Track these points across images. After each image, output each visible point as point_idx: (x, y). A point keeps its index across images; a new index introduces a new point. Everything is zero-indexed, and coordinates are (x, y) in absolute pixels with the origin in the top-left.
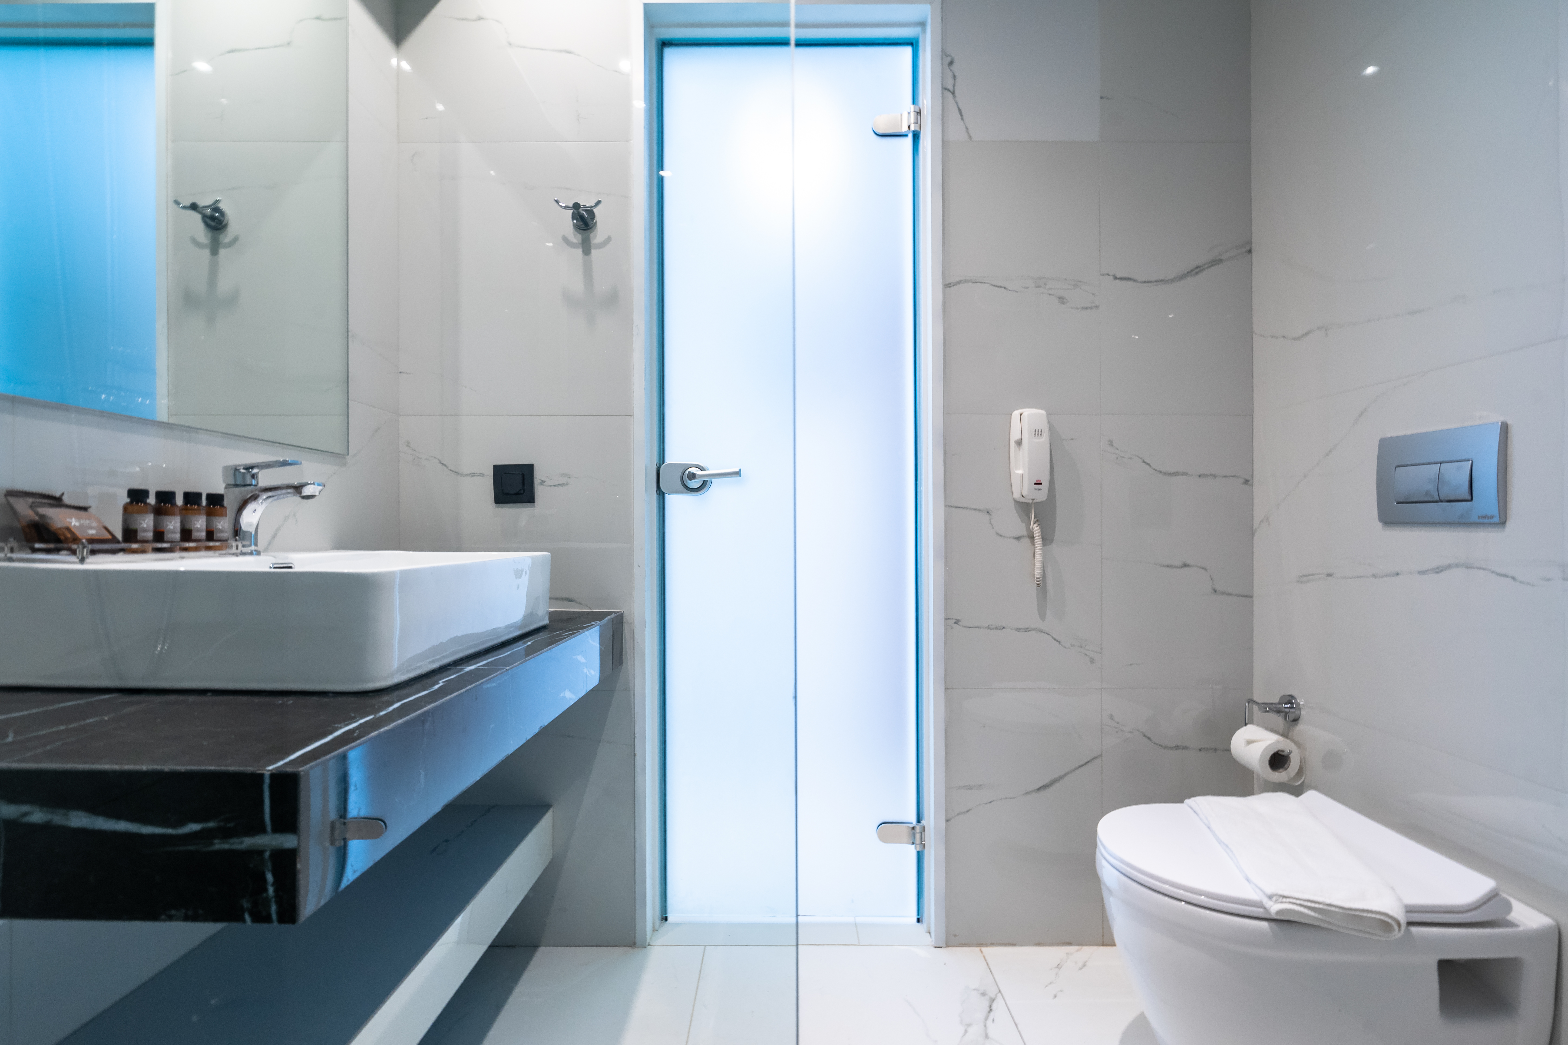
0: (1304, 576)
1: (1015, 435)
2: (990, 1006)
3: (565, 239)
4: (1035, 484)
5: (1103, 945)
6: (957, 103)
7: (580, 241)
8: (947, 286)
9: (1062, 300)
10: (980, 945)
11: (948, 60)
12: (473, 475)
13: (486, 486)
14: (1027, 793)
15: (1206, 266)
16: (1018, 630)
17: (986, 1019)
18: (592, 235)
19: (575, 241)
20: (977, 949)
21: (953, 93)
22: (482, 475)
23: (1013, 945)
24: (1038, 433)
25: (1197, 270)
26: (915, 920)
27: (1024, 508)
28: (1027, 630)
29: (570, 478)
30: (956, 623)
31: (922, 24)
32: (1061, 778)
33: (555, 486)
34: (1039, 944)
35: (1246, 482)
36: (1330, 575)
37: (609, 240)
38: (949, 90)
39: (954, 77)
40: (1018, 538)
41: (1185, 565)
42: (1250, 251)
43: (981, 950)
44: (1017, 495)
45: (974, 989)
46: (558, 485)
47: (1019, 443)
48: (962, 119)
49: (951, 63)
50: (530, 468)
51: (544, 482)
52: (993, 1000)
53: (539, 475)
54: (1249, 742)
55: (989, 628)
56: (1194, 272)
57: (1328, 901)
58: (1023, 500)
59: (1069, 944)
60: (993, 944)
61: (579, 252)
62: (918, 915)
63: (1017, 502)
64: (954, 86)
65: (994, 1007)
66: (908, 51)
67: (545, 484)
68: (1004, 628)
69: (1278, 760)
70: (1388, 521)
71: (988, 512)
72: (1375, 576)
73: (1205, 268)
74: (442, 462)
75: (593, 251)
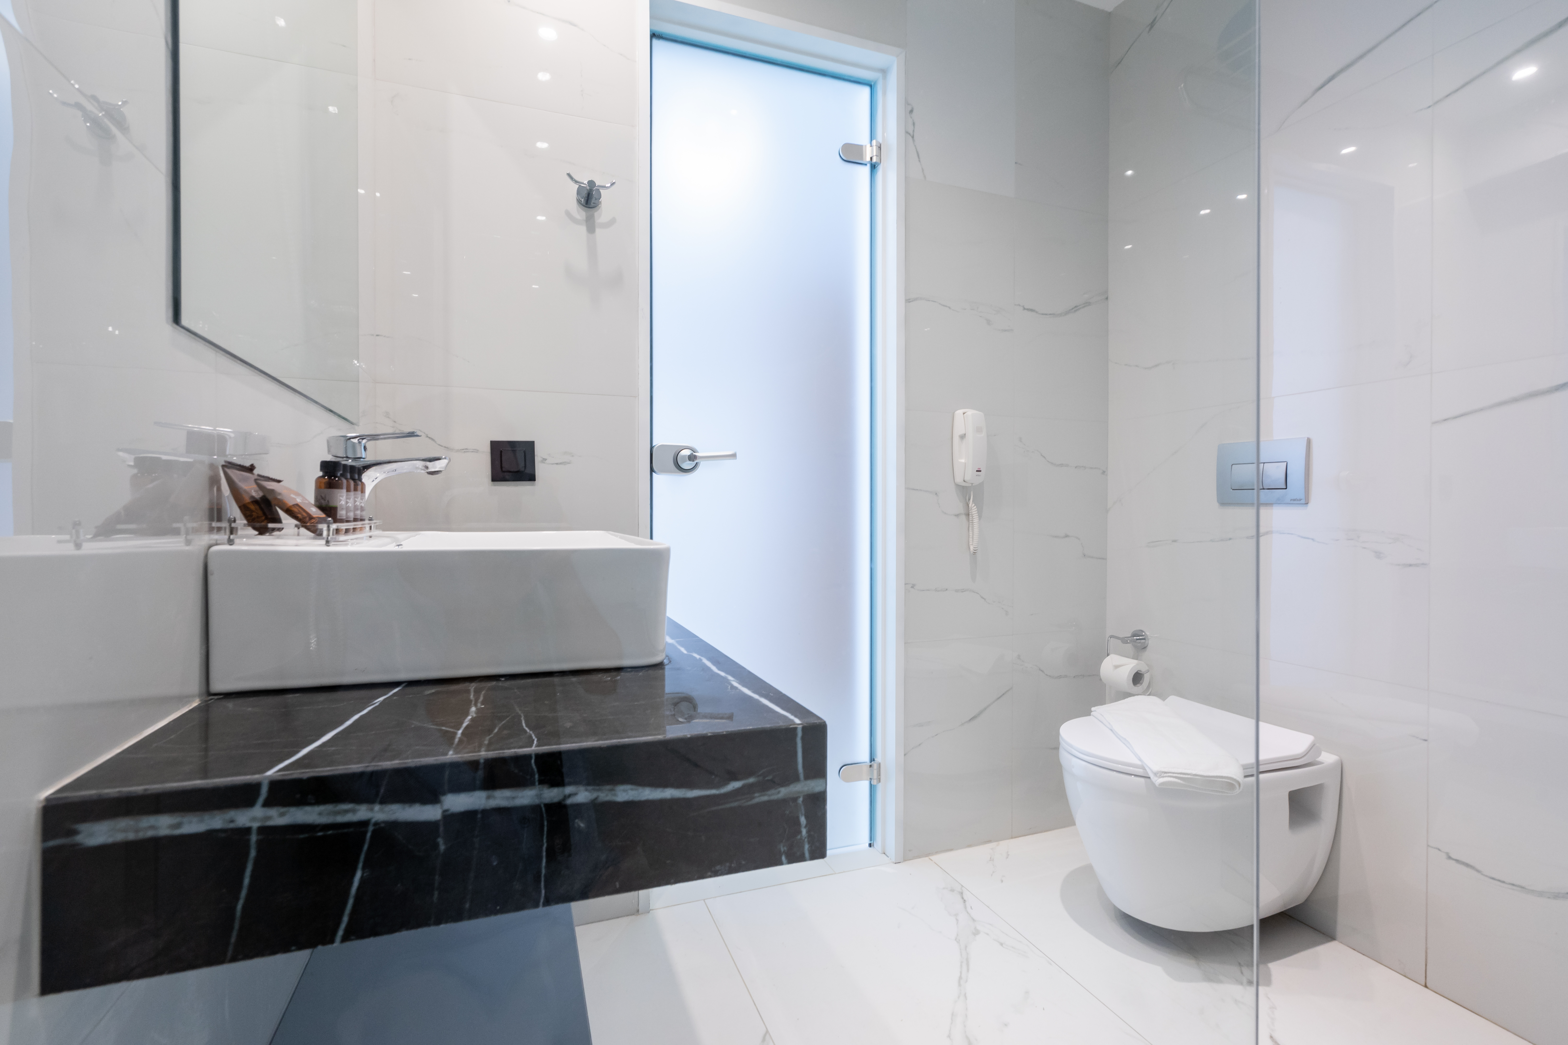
0: (1153, 542)
1: (959, 430)
2: (963, 898)
3: (568, 214)
4: (977, 471)
5: (1013, 838)
6: (915, 146)
7: (584, 218)
8: (908, 301)
9: (989, 322)
10: (927, 855)
11: (910, 108)
12: (465, 450)
13: (483, 463)
14: (963, 724)
15: (1081, 307)
16: (957, 591)
17: (965, 907)
18: (596, 214)
19: (578, 217)
20: (927, 858)
21: (913, 137)
22: (476, 451)
23: (952, 850)
24: (978, 430)
25: (1076, 309)
26: (867, 845)
27: (964, 491)
28: (963, 591)
29: (573, 456)
30: (912, 587)
31: (884, 72)
32: (985, 709)
33: (557, 464)
34: (970, 846)
35: (1104, 472)
36: (1175, 541)
37: (612, 222)
38: (909, 134)
39: (914, 124)
40: (957, 515)
41: (1067, 536)
42: (1107, 298)
43: (930, 859)
44: (959, 480)
45: (944, 888)
46: (561, 463)
47: (963, 437)
48: (919, 161)
49: (911, 111)
50: (531, 445)
51: (545, 460)
52: (962, 893)
53: (540, 453)
54: (1116, 667)
55: (936, 590)
56: (1074, 310)
57: (1194, 772)
58: (964, 484)
59: (990, 841)
60: (937, 853)
61: (583, 229)
62: (871, 840)
63: (957, 485)
64: (914, 131)
65: (965, 898)
66: (866, 90)
67: (547, 461)
68: (947, 590)
69: (1137, 678)
70: (1224, 502)
71: (936, 494)
72: (1212, 541)
73: (1080, 308)
74: (429, 436)
75: (598, 230)
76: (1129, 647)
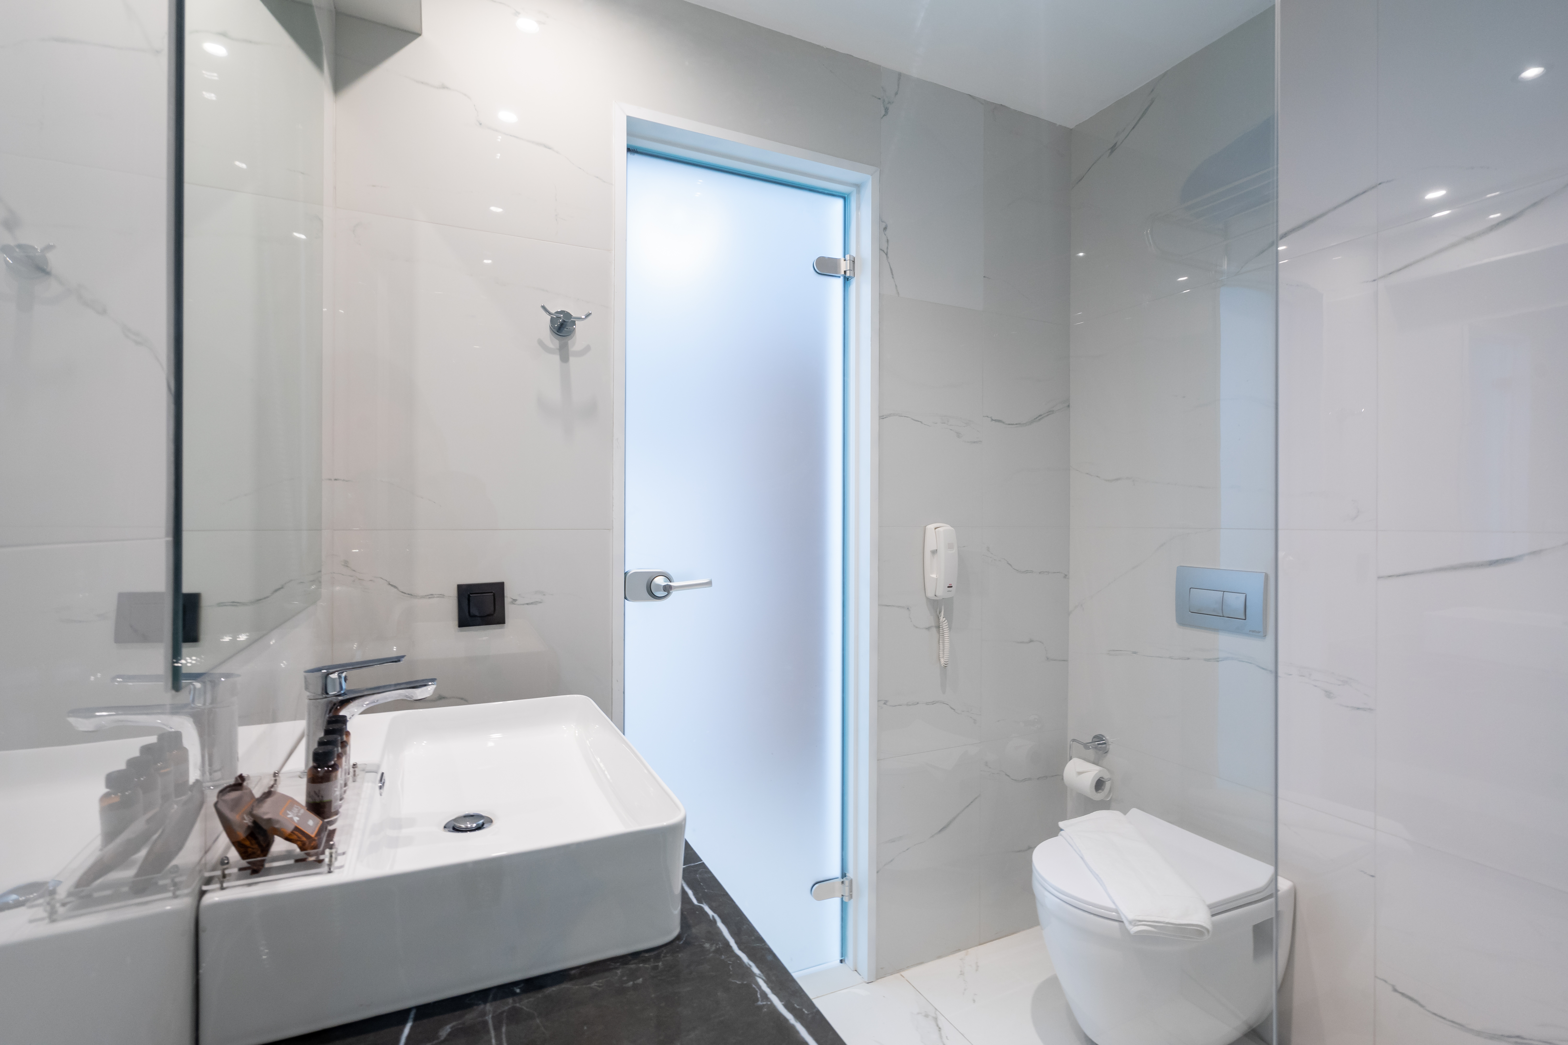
0: (1114, 651)
1: (930, 545)
2: (938, 1026)
3: (541, 343)
4: (948, 587)
5: (980, 944)
6: (889, 263)
7: (558, 346)
8: (882, 417)
9: (959, 435)
10: (899, 971)
11: (884, 226)
12: (431, 596)
13: (450, 607)
14: (932, 836)
15: (1044, 415)
16: (927, 704)
17: (941, 1037)
18: (570, 342)
19: (551, 346)
20: (898, 975)
21: (887, 254)
22: (442, 596)
23: (922, 963)
24: (950, 546)
25: (1040, 418)
26: (839, 961)
27: (936, 605)
28: (933, 703)
29: (544, 595)
30: (885, 704)
31: (858, 186)
32: (954, 819)
33: (527, 604)
34: (940, 957)
35: (1065, 576)
36: (1135, 653)
37: (587, 349)
38: (883, 251)
39: (888, 241)
40: (928, 629)
41: (1031, 641)
42: (1069, 406)
43: (901, 975)
44: (930, 594)
45: (918, 1013)
46: (532, 603)
47: (934, 552)
48: (893, 277)
49: (885, 229)
50: (501, 586)
51: (515, 600)
52: (936, 1019)
53: (510, 593)
54: (1080, 773)
55: (908, 705)
56: (1038, 418)
58: (935, 598)
59: (959, 950)
60: (908, 967)
61: (557, 357)
62: (842, 956)
63: (927, 598)
64: (887, 248)
65: (940, 1024)
66: (840, 203)
67: (517, 602)
68: (918, 703)
69: (1099, 784)
70: (1182, 621)
71: (908, 609)
72: (1171, 658)
73: (1044, 417)
74: (391, 583)
75: (572, 359)
76: (1091, 753)
